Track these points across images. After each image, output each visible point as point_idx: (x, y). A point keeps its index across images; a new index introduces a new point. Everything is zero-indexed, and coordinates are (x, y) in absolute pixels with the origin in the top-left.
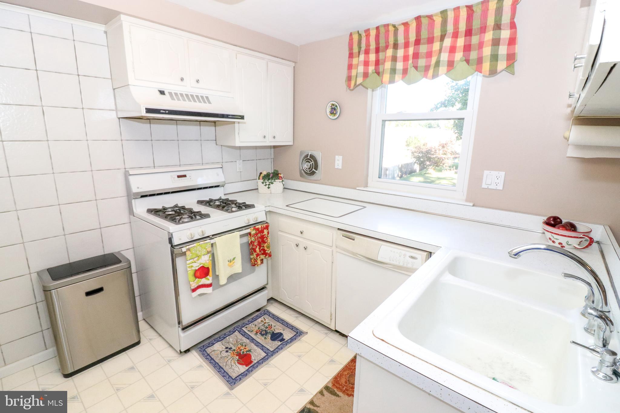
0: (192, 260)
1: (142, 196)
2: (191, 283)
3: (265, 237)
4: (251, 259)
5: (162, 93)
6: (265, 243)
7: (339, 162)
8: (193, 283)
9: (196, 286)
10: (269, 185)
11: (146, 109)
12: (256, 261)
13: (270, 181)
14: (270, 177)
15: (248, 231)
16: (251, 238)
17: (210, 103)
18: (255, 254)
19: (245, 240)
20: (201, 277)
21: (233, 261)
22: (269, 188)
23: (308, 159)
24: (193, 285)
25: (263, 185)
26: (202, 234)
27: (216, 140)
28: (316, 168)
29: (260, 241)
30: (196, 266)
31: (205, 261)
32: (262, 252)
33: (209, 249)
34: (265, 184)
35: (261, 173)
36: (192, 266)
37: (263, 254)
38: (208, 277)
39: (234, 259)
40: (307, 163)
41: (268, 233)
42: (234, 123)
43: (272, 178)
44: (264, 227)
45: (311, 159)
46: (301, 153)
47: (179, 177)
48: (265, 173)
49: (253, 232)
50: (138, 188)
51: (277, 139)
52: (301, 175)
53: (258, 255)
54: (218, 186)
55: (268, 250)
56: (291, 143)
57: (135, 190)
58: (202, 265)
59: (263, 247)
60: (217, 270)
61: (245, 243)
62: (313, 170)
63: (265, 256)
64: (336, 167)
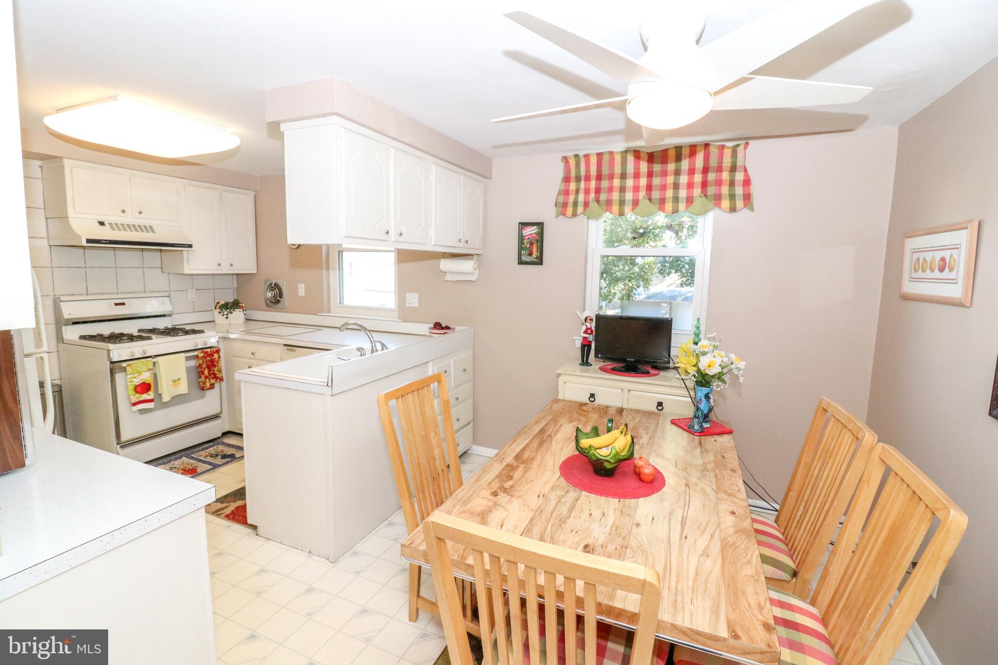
0: (132, 376)
1: (74, 323)
2: (131, 397)
3: (215, 361)
4: (199, 382)
5: (102, 223)
6: (215, 366)
7: (301, 290)
8: (133, 397)
9: (136, 401)
10: (227, 315)
11: (87, 239)
12: (205, 384)
13: (228, 311)
14: (229, 306)
15: (195, 353)
16: (198, 361)
17: (153, 231)
18: (203, 377)
19: (193, 363)
20: (142, 393)
21: (178, 382)
22: (227, 318)
23: (273, 287)
24: (133, 399)
25: (220, 315)
26: (143, 353)
27: (162, 268)
28: (281, 296)
29: (210, 364)
30: (137, 381)
31: (146, 377)
32: (213, 376)
33: (151, 367)
34: (222, 314)
35: (218, 303)
36: (132, 381)
37: (213, 378)
38: (150, 392)
39: (179, 379)
40: (272, 292)
41: (219, 357)
42: (182, 250)
43: (231, 308)
44: (214, 351)
45: (276, 287)
46: (266, 281)
47: (116, 304)
48: (222, 302)
49: (201, 355)
50: (70, 314)
51: (234, 267)
52: (267, 305)
53: (206, 377)
54: (164, 316)
55: (218, 373)
56: (255, 272)
57: (66, 316)
58: (143, 381)
59: (214, 371)
60: (159, 389)
61: (193, 366)
62: (278, 298)
63: (216, 380)
64: (300, 295)
